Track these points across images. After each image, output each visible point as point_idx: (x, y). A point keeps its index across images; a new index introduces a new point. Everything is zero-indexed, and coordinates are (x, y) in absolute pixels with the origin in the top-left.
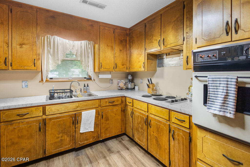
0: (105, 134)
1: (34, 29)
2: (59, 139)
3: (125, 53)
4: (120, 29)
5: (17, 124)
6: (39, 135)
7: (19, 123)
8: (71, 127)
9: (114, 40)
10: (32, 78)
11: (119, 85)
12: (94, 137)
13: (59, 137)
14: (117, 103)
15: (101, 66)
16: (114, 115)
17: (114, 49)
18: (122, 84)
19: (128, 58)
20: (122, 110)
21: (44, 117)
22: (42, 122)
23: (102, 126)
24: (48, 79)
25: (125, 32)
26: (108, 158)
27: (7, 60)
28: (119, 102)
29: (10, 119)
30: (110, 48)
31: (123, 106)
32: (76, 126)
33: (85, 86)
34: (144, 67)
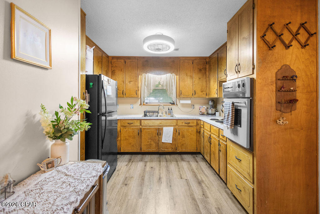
0: (182, 148)
1: (136, 71)
2: (149, 143)
3: (204, 80)
4: (199, 59)
5: (128, 128)
6: (138, 137)
7: (129, 128)
8: (156, 137)
9: (193, 70)
10: (136, 103)
11: (201, 110)
12: (172, 148)
13: (148, 142)
14: (192, 125)
15: (181, 93)
16: (190, 134)
17: (193, 78)
18: (203, 110)
19: (208, 85)
20: (197, 132)
21: (141, 127)
22: (139, 130)
23: (178, 141)
24: (145, 103)
25: (204, 61)
26: (179, 162)
27: (124, 92)
28: (195, 124)
29: (125, 125)
30: (189, 77)
31: (198, 128)
32: (159, 137)
33: (169, 110)
34: (217, 94)
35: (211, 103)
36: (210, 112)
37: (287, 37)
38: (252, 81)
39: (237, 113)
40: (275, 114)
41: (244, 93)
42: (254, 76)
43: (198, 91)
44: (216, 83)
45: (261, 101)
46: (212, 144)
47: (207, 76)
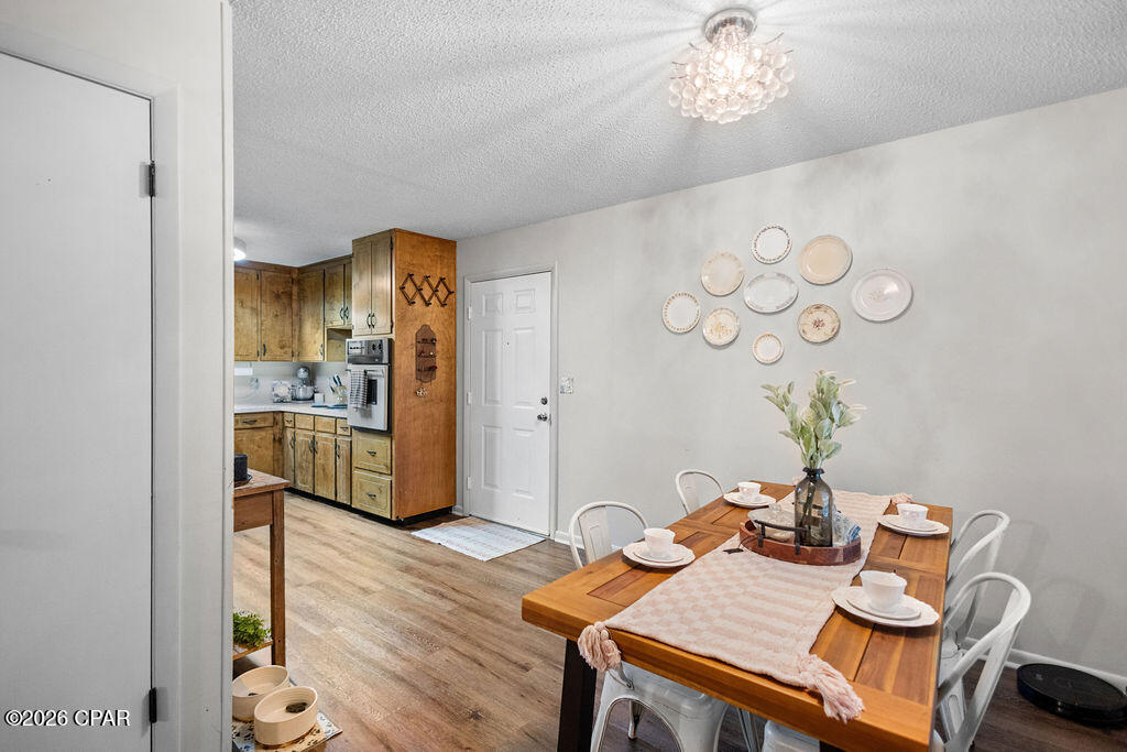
3: (288, 321)
4: (274, 269)
9: (259, 294)
11: (276, 392)
14: (262, 425)
16: (256, 448)
17: (259, 313)
18: (283, 391)
19: (297, 333)
20: (274, 439)
25: (288, 276)
28: (269, 422)
30: (248, 311)
31: (277, 430)
34: (323, 354)
35: (302, 374)
36: (301, 393)
37: (427, 292)
38: (390, 341)
39: (371, 386)
40: (415, 384)
41: (381, 358)
42: (393, 336)
43: (273, 347)
44: (321, 331)
45: (400, 367)
46: (319, 451)
47: (295, 311)
